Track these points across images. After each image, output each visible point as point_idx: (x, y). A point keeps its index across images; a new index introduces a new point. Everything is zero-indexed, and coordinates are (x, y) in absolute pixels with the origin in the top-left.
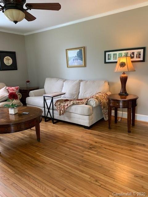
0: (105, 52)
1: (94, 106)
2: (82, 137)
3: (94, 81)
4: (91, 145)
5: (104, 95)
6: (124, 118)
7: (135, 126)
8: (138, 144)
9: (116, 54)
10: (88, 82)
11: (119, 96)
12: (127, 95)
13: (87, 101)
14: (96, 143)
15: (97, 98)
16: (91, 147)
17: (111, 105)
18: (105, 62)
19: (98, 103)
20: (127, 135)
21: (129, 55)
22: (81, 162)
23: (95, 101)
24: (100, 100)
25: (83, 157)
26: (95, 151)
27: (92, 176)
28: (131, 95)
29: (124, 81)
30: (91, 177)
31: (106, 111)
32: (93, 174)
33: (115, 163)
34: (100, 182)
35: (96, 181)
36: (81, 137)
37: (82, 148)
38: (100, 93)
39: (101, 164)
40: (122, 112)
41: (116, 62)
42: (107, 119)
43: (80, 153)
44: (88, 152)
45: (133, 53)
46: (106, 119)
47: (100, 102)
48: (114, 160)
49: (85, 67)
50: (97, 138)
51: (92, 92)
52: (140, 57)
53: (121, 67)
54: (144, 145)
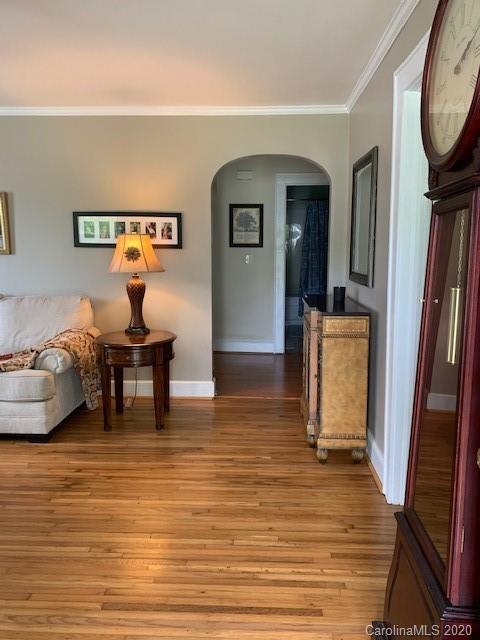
0: (76, 215)
1: (58, 371)
2: (30, 466)
3: (45, 299)
4: (66, 479)
5: (83, 339)
6: (139, 398)
7: (171, 413)
8: (186, 450)
9: (107, 224)
10: (26, 303)
11: (128, 338)
12: (147, 332)
13: (35, 358)
14: (79, 471)
15: (66, 347)
16: (70, 485)
17: (110, 361)
18: (77, 244)
19: (69, 360)
20: (155, 436)
21: (143, 231)
22: (52, 525)
23: (60, 355)
24: (75, 353)
25: (52, 512)
26: (84, 490)
27: (93, 545)
28: (155, 331)
29: (137, 295)
30: (92, 547)
31: (91, 383)
32: (97, 540)
33: (142, 502)
34: (118, 550)
35: (109, 551)
36: (28, 468)
37: (42, 493)
38: (69, 331)
39: (109, 515)
40: (135, 382)
41: (113, 246)
42: (96, 406)
43: (41, 504)
44: (63, 497)
45: (153, 225)
46: (93, 404)
47: (76, 358)
48: (138, 498)
49: (10, 253)
50: (79, 459)
51: (44, 332)
52: (170, 238)
53: (129, 260)
54: (199, 449)
